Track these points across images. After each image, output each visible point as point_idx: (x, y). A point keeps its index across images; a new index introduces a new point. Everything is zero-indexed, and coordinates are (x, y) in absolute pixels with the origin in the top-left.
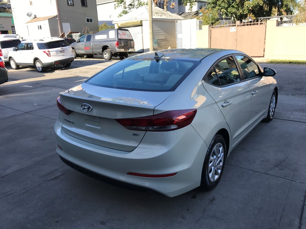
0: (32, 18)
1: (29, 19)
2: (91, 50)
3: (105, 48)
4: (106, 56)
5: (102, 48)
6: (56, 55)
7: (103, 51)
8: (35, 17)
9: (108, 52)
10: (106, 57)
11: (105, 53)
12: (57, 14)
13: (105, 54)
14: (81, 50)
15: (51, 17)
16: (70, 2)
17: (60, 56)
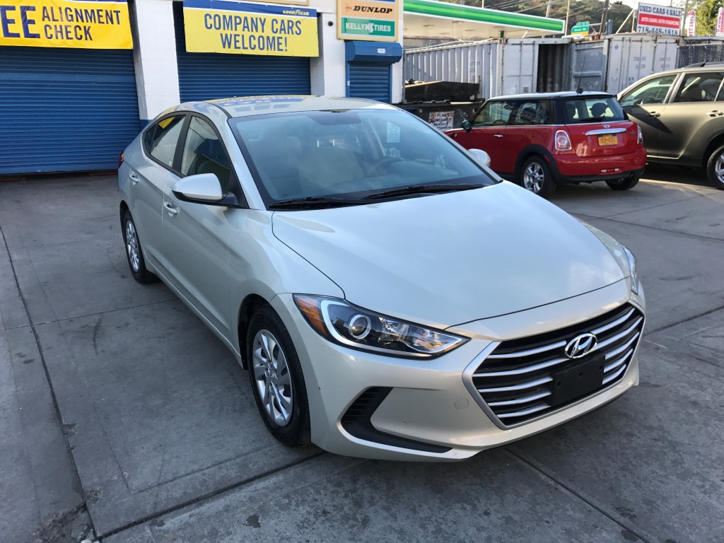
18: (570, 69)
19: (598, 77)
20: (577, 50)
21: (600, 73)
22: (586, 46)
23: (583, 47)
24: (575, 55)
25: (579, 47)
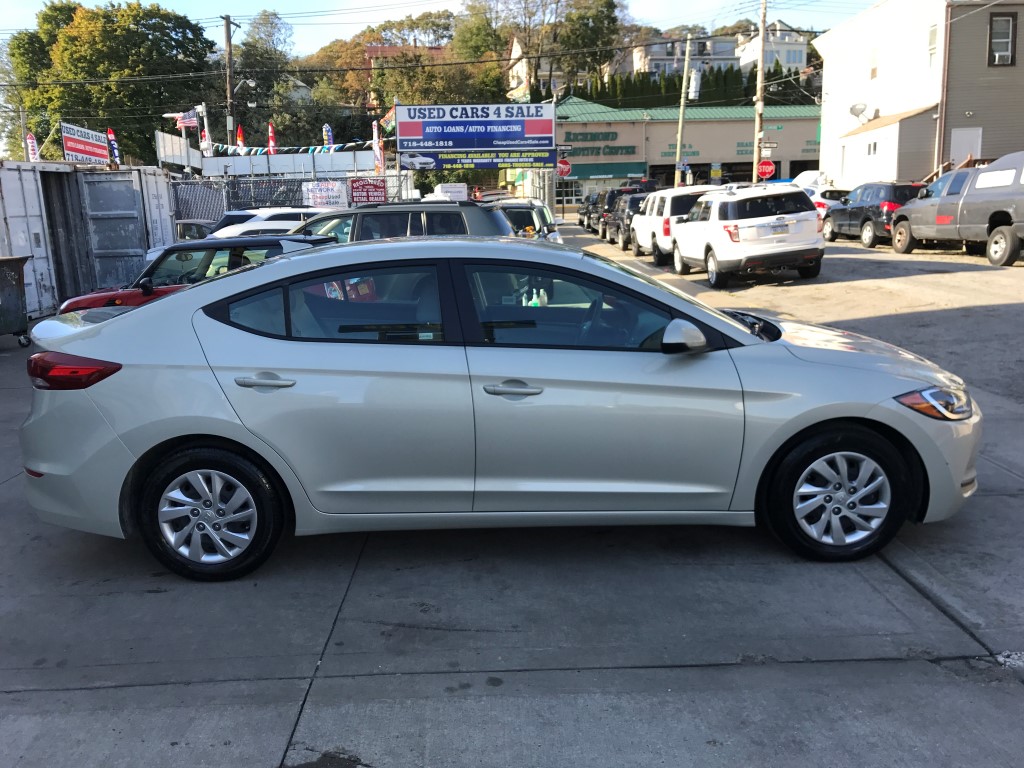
0: (866, 121)
1: (856, 122)
2: (953, 227)
3: (999, 219)
4: (998, 248)
5: (987, 220)
6: (757, 240)
7: (990, 230)
8: (876, 116)
9: (1005, 238)
10: (996, 252)
11: (997, 238)
12: (939, 102)
13: (996, 243)
14: (927, 223)
15: (912, 114)
16: (1003, 53)
17: (771, 241)
18: (81, 207)
19: (132, 219)
20: (88, 183)
21: (135, 213)
22: (103, 178)
23: (96, 178)
24: (86, 189)
25: (90, 179)
